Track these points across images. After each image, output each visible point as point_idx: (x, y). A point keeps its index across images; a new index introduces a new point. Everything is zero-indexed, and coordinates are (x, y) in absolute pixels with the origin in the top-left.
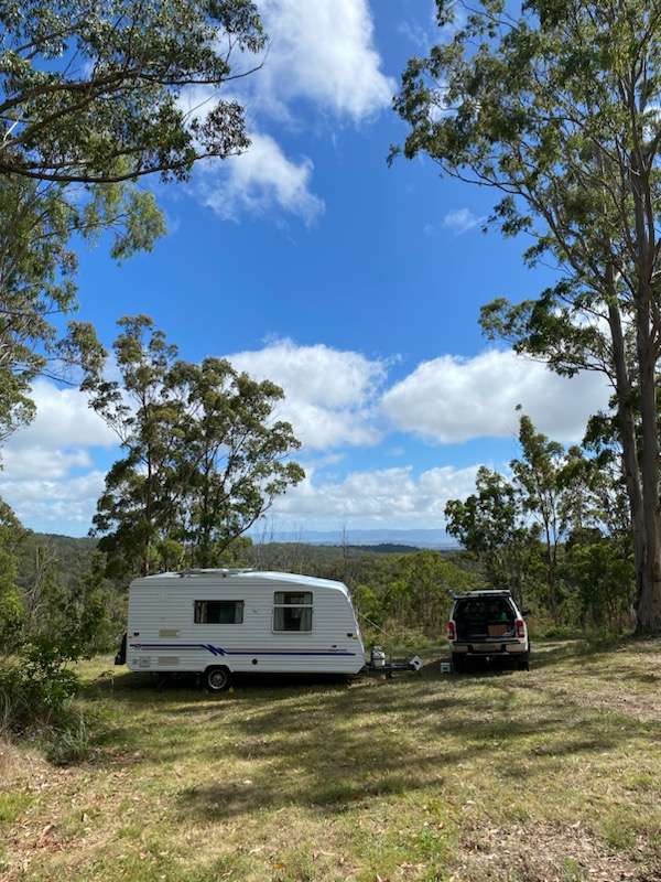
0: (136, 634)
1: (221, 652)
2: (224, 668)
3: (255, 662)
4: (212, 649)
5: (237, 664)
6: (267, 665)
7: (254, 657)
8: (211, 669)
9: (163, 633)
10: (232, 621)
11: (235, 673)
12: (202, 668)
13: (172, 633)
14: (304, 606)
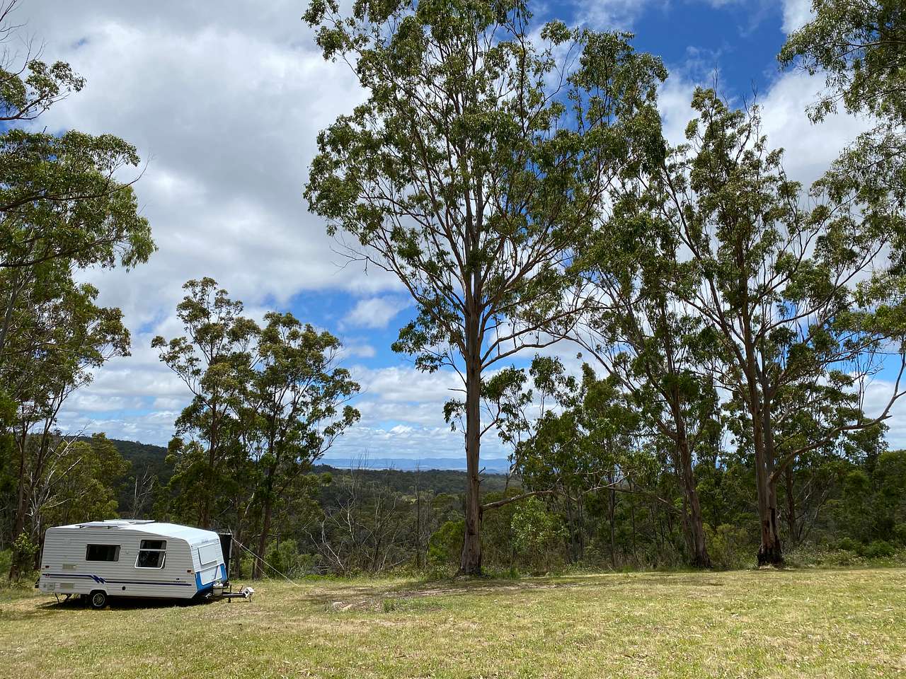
0: (47, 567)
1: (102, 581)
2: (103, 592)
3: (124, 588)
4: (96, 579)
5: (113, 590)
6: (132, 591)
7: (123, 585)
8: (94, 592)
9: (65, 567)
10: (112, 560)
11: (110, 596)
12: (88, 592)
13: (70, 567)
14: (161, 550)
